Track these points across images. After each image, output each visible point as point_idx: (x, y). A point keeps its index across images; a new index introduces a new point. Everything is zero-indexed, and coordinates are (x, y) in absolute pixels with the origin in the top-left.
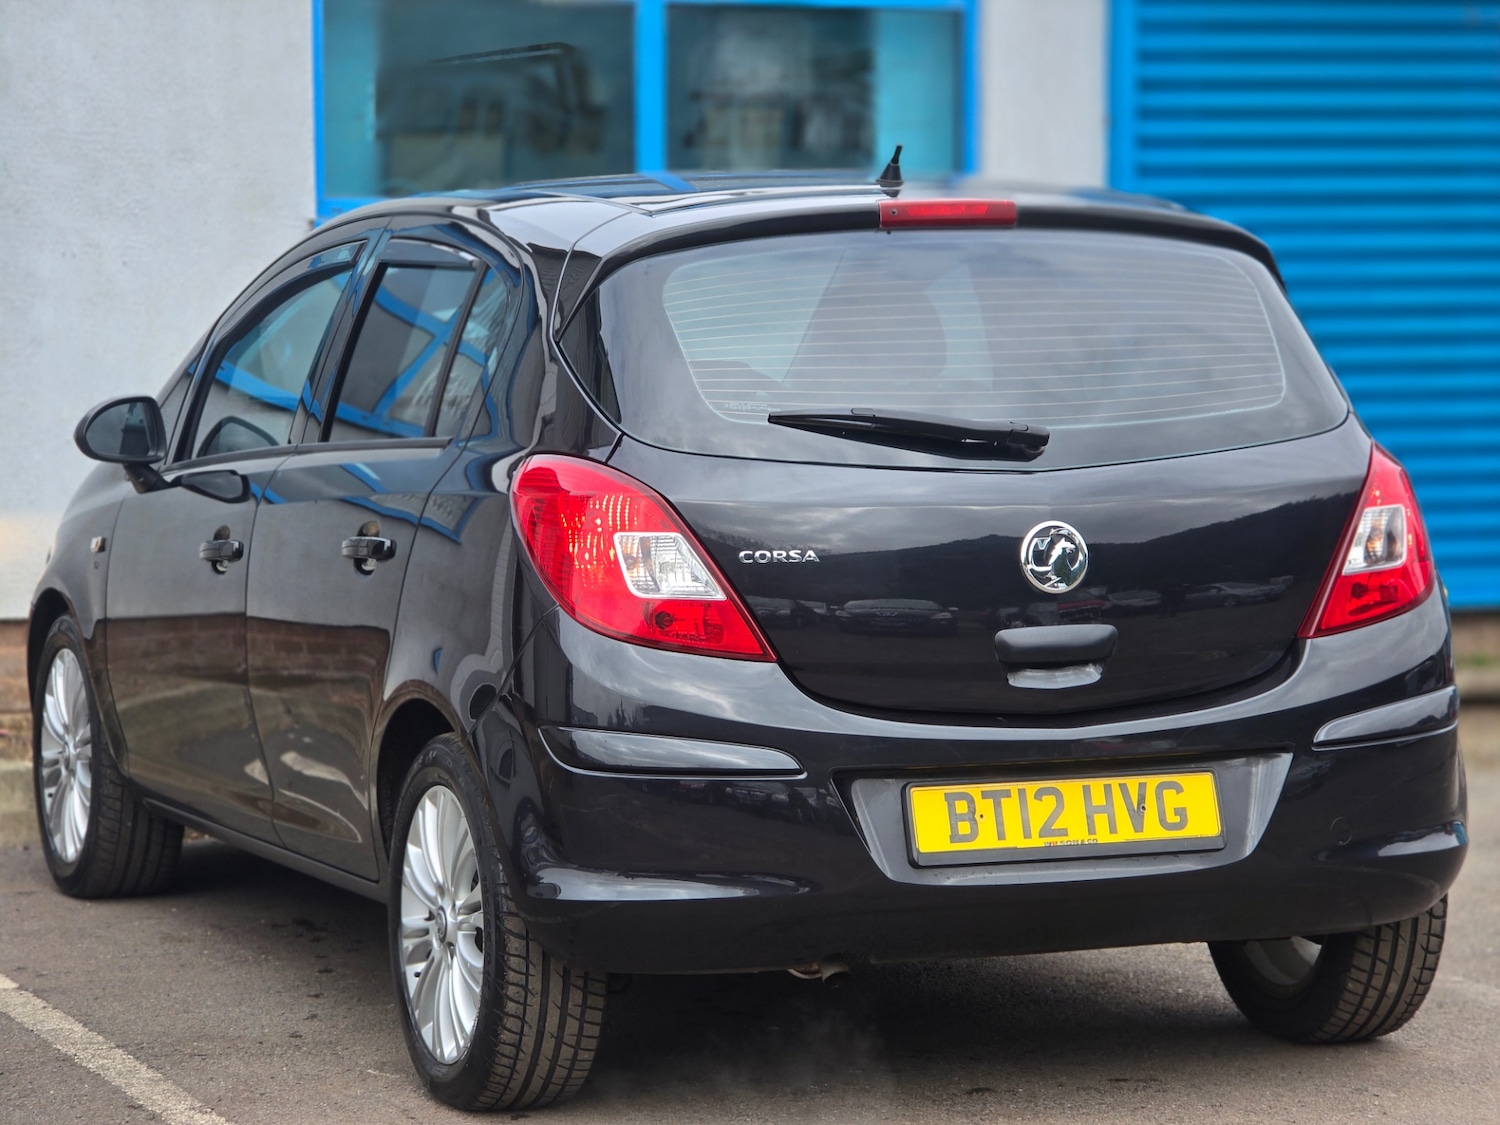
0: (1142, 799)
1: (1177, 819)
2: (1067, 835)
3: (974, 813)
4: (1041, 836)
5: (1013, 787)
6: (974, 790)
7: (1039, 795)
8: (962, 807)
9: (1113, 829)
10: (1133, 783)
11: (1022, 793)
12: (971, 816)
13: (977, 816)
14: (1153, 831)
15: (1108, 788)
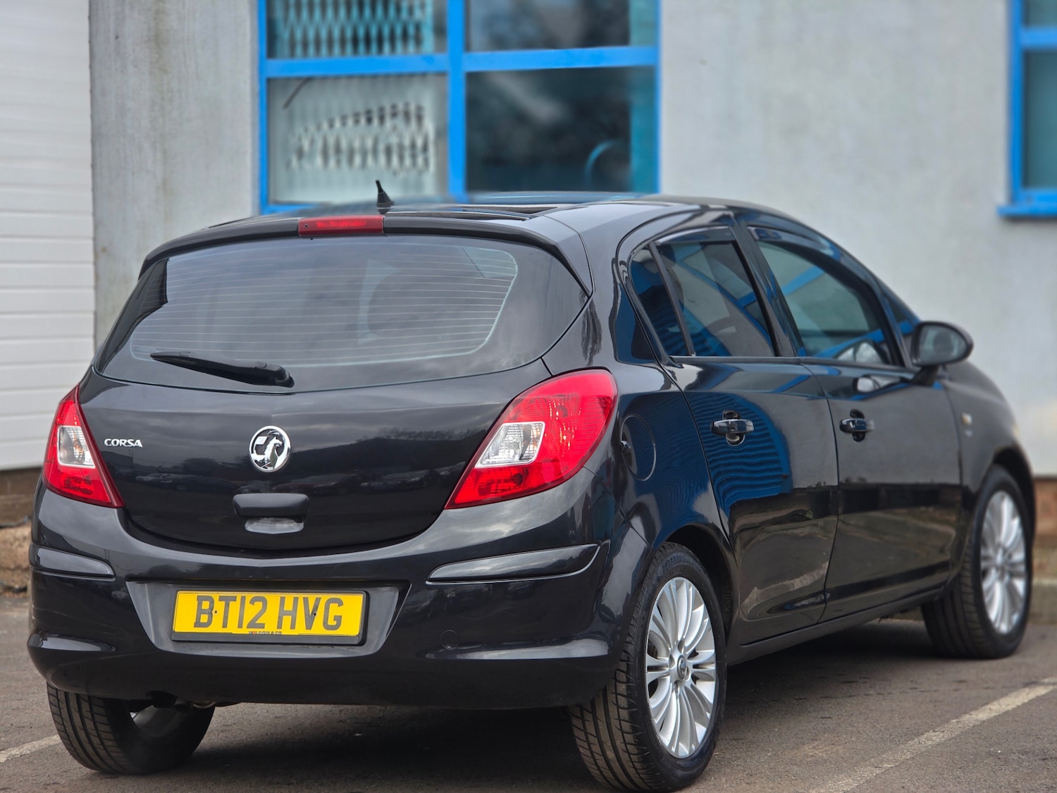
0: (316, 608)
1: (334, 623)
2: (264, 628)
3: (212, 610)
4: (248, 627)
5: (239, 595)
6: (215, 595)
7: (252, 602)
8: (206, 605)
9: (293, 627)
10: (312, 597)
11: (243, 599)
12: (210, 613)
13: (213, 612)
14: (318, 629)
15: (296, 600)
